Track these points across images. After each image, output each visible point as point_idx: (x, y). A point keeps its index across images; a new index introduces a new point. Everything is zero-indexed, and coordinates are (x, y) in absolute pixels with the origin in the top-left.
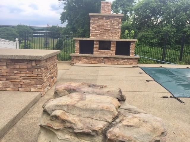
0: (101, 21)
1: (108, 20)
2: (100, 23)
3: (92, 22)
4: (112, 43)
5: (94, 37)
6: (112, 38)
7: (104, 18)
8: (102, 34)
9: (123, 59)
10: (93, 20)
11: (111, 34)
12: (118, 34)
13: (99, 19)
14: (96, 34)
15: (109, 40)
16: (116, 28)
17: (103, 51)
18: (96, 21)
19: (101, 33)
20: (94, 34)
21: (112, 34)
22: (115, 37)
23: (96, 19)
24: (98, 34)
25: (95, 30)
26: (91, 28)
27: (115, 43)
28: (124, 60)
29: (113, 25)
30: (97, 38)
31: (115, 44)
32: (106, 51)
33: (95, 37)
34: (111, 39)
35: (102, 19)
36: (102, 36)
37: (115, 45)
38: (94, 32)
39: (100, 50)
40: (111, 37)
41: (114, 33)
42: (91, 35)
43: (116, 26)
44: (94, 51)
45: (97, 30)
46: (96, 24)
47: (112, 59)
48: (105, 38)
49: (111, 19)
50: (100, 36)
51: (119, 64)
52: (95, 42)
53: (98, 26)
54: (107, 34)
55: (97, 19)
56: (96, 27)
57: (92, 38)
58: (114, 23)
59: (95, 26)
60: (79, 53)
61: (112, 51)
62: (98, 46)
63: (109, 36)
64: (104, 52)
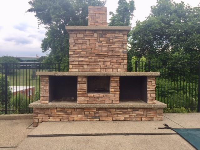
0: (89, 41)
1: (102, 37)
2: (88, 43)
3: (73, 41)
4: (112, 79)
5: (77, 70)
6: (111, 70)
7: (95, 35)
8: (93, 64)
9: (134, 109)
10: (74, 38)
11: (109, 63)
12: (123, 64)
13: (85, 36)
14: (80, 63)
15: (107, 74)
16: (119, 52)
17: (96, 95)
18: (80, 41)
19: (90, 62)
20: (77, 63)
21: (113, 64)
22: (117, 68)
23: (79, 35)
24: (85, 63)
25: (78, 57)
26: (70, 53)
27: (118, 80)
28: (137, 112)
29: (113, 46)
30: (84, 71)
31: (119, 82)
32: (101, 95)
33: (80, 70)
34: (111, 72)
35: (92, 36)
36: (93, 67)
37: (119, 84)
38: (76, 61)
39: (89, 95)
40: (109, 68)
41: (116, 61)
42: (71, 66)
43: (117, 49)
44: (78, 95)
45: (83, 57)
46: (80, 46)
47: (114, 111)
48: (99, 70)
49: (108, 36)
50: (89, 68)
51: (129, 119)
52: (79, 80)
53: (83, 50)
54: (101, 63)
55: (82, 36)
56: (81, 50)
57: (73, 71)
58: (114, 44)
59: (78, 49)
60: (48, 101)
61: (113, 95)
62: (85, 86)
63: (106, 67)
64: (98, 98)
